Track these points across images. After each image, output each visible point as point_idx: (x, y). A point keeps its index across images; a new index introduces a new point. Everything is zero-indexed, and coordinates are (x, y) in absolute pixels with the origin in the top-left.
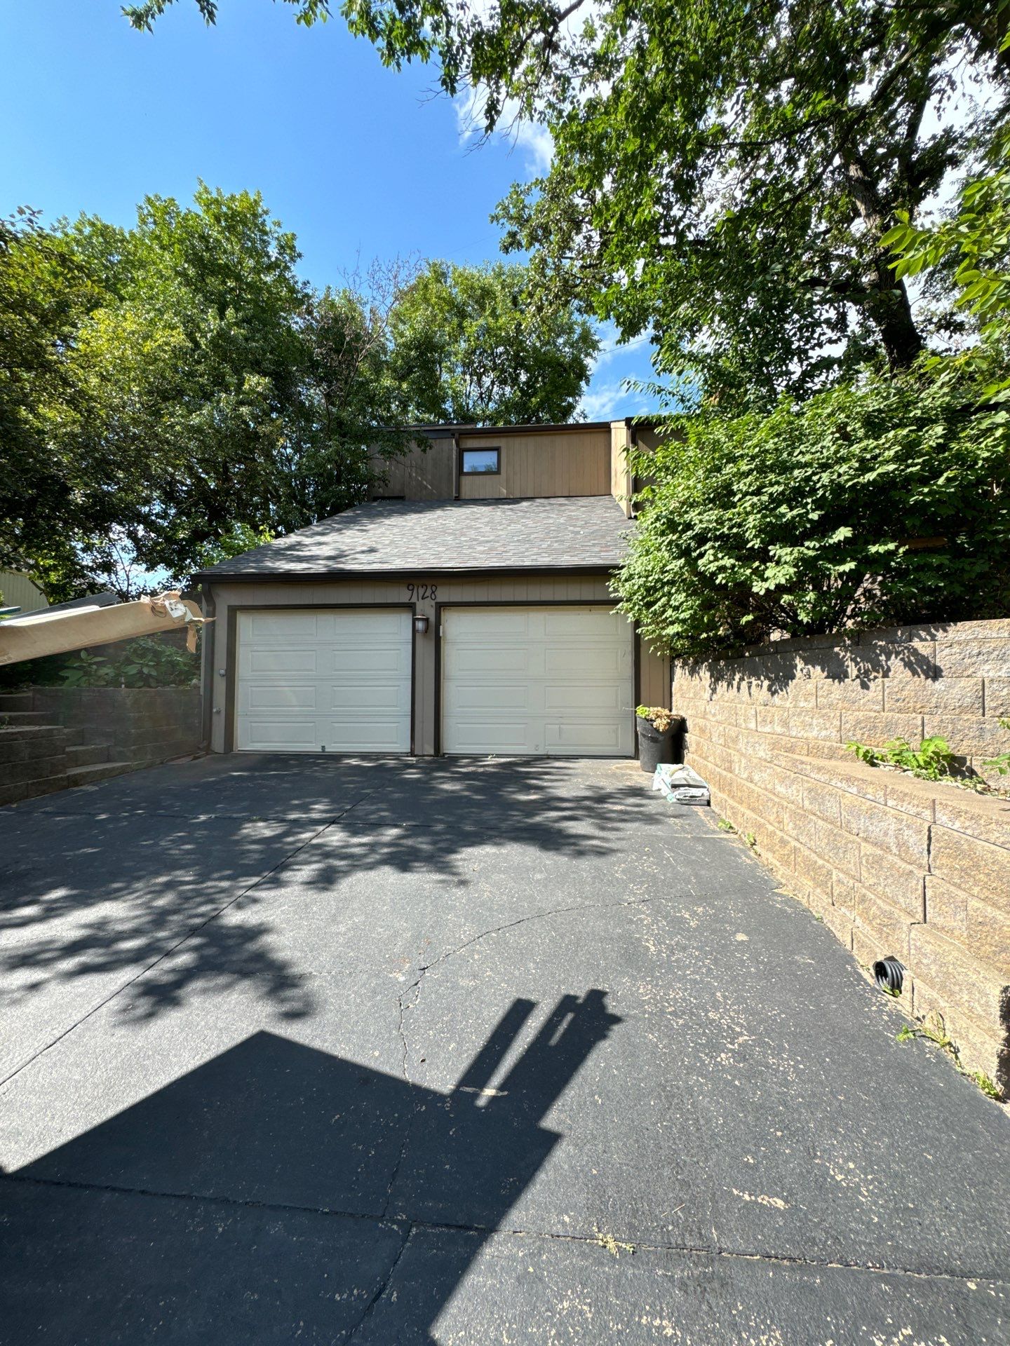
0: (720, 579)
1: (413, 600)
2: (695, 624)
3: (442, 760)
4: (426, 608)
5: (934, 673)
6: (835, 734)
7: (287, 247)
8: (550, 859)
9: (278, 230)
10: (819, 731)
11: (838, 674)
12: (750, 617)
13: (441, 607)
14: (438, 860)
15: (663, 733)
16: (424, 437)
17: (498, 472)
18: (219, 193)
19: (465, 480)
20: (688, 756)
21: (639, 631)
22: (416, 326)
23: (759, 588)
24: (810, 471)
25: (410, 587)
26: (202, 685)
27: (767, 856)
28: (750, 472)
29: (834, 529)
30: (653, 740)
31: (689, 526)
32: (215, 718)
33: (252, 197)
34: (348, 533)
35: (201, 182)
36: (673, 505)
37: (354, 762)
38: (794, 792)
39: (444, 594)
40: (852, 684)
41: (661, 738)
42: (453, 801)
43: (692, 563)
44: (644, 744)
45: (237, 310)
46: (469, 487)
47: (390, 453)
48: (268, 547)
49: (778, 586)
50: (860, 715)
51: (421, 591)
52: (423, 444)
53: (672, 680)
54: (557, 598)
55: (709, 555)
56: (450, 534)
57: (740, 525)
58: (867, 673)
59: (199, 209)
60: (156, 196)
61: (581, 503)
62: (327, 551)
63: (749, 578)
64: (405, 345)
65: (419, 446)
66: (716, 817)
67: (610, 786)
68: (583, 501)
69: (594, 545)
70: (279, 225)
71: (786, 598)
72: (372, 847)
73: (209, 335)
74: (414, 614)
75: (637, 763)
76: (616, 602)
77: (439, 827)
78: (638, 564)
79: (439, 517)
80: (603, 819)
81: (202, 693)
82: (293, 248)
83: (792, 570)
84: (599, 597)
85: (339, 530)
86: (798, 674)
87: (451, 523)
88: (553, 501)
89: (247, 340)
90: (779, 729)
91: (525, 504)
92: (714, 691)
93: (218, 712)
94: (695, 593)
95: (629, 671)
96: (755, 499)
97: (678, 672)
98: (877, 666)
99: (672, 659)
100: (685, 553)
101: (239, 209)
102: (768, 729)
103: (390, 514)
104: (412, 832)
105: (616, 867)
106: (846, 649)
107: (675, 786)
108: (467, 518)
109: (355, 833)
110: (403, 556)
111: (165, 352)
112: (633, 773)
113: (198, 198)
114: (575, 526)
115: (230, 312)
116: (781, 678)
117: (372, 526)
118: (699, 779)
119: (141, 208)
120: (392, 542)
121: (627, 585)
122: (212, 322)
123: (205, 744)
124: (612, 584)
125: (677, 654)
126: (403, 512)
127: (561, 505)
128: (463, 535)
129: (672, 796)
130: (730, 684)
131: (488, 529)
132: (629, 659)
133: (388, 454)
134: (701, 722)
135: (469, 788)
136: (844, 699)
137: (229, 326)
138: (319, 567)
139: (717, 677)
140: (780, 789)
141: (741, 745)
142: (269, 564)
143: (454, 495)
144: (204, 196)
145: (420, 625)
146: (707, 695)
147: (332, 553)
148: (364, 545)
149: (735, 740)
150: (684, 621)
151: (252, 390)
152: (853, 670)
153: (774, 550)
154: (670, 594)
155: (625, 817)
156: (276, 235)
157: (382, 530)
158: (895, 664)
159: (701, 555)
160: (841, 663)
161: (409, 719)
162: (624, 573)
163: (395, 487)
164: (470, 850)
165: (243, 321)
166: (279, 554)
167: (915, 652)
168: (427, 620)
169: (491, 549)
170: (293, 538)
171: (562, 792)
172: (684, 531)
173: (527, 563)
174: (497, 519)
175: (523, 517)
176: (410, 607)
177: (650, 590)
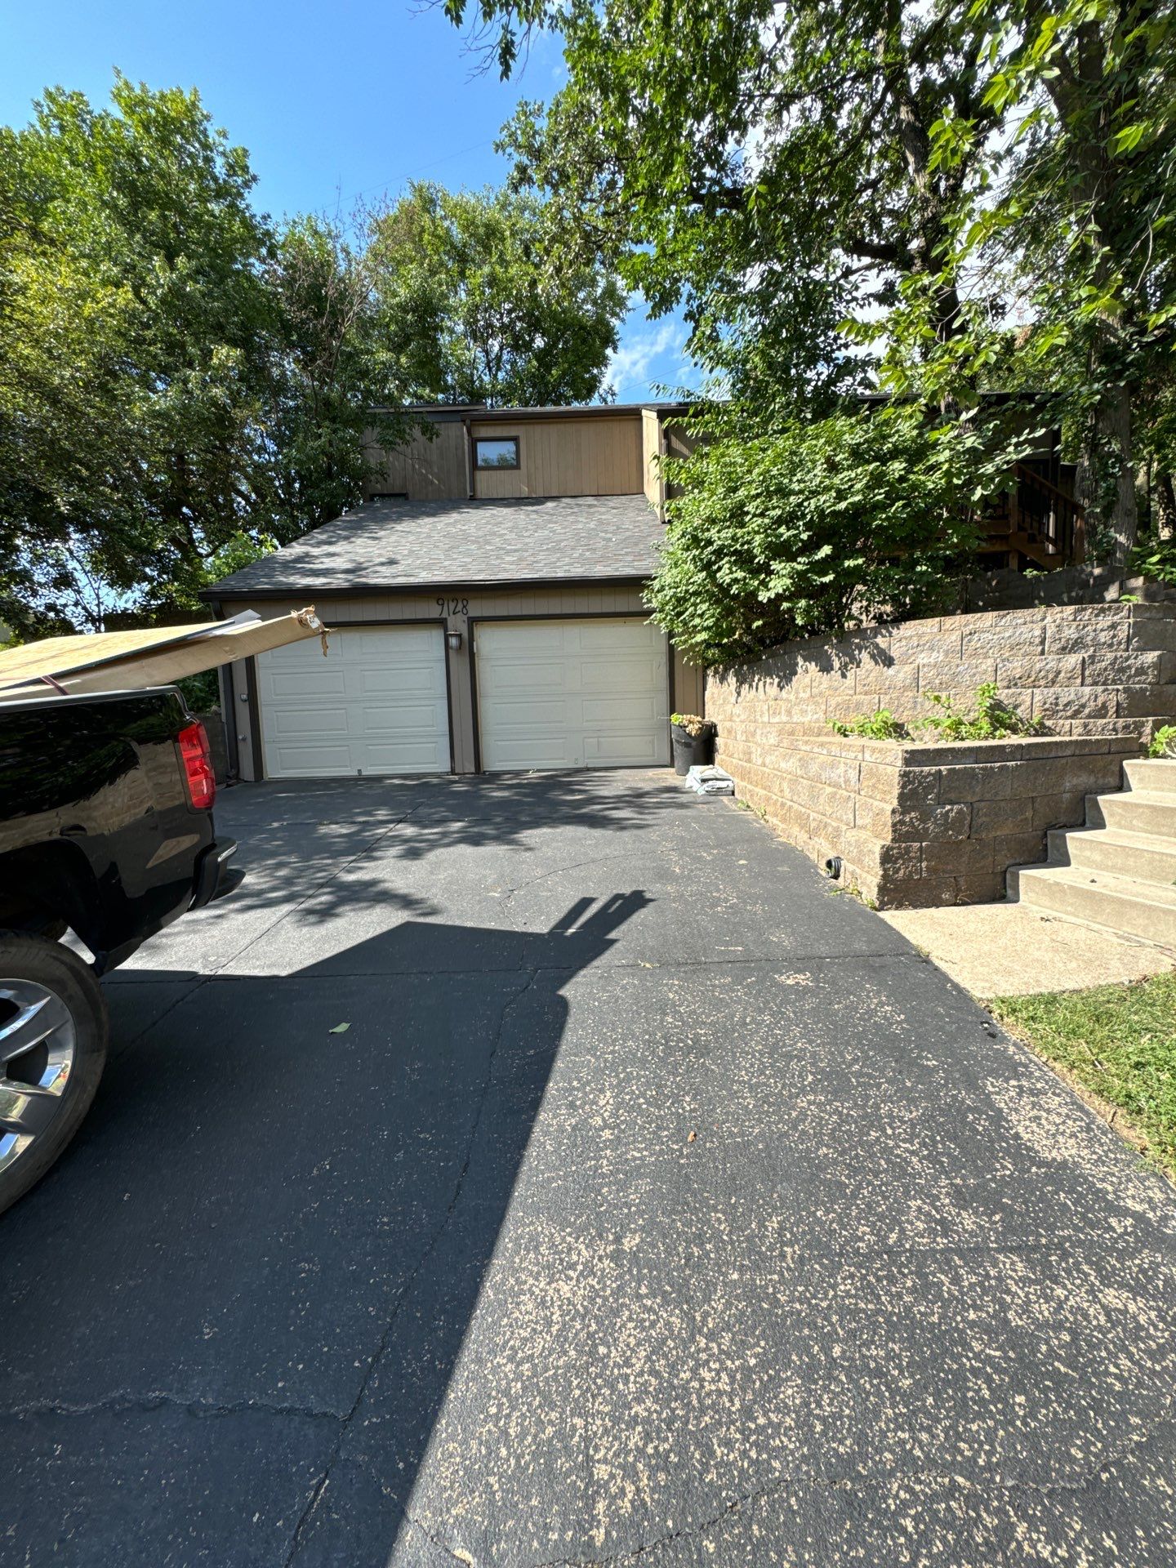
0: (734, 590)
1: (444, 615)
2: (718, 631)
3: (482, 776)
4: (457, 623)
5: (889, 662)
6: (821, 715)
7: (238, 166)
8: (597, 833)
9: (224, 142)
10: (811, 716)
11: (826, 668)
12: (760, 623)
13: (473, 622)
14: (504, 836)
15: (694, 738)
16: (429, 420)
17: (517, 467)
18: (144, 90)
19: (481, 476)
20: (718, 758)
21: (673, 641)
22: (412, 282)
23: (763, 597)
24: (802, 497)
25: (440, 601)
26: (223, 711)
27: (773, 821)
28: (758, 495)
29: (819, 547)
30: (687, 745)
31: (710, 542)
32: (241, 746)
33: (188, 97)
34: (359, 541)
35: (118, 73)
36: (697, 522)
37: (397, 781)
38: (791, 765)
39: (477, 608)
40: (836, 674)
41: (694, 743)
42: (503, 804)
43: (712, 576)
44: (678, 749)
45: (189, 257)
46: (486, 483)
47: (391, 443)
48: (271, 559)
49: (777, 595)
50: (839, 699)
51: (452, 606)
52: (429, 431)
53: (704, 689)
54: (592, 610)
55: (725, 569)
56: (473, 542)
57: (748, 542)
58: (846, 665)
59: (117, 112)
60: (58, 89)
61: (611, 504)
62: (340, 563)
63: (757, 589)
64: (399, 306)
65: (423, 433)
66: (736, 801)
67: (647, 787)
68: (615, 501)
69: (627, 554)
70: (225, 136)
71: (785, 605)
72: (444, 834)
73: (159, 292)
74: (446, 630)
75: (672, 770)
76: (649, 613)
77: (498, 820)
78: (668, 577)
79: (456, 521)
80: (641, 808)
81: (224, 719)
82: (245, 169)
83: (789, 581)
84: (633, 609)
85: (346, 538)
86: (799, 670)
87: (471, 529)
88: (580, 501)
89: (204, 295)
90: (784, 718)
91: (550, 505)
92: (739, 694)
93: (244, 739)
94: (716, 602)
95: (664, 683)
96: (760, 521)
97: (710, 680)
98: (853, 659)
99: (706, 668)
100: (707, 566)
101: (173, 114)
102: (776, 720)
103: (399, 518)
104: (476, 823)
105: (653, 835)
106: (832, 646)
107: (704, 781)
108: (488, 523)
109: (425, 827)
110: (428, 568)
111: (111, 316)
112: (669, 777)
113: (117, 96)
114: (606, 532)
115: (181, 261)
116: (787, 675)
117: (382, 533)
118: (725, 775)
119: (38, 104)
120: (411, 552)
121: (660, 596)
122: (160, 274)
123: (234, 772)
124: (645, 595)
125: (708, 664)
126: (414, 516)
127: (590, 506)
128: (488, 543)
129: (701, 790)
130: (751, 686)
131: (513, 536)
132: (664, 671)
133: (387, 444)
134: (728, 724)
135: (517, 794)
136: (830, 688)
137: (183, 280)
138: (339, 582)
139: (741, 681)
140: (783, 765)
141: (758, 737)
142: (282, 579)
143: (469, 493)
144: (125, 93)
145: (453, 641)
146: (733, 700)
147: (349, 566)
148: (380, 555)
149: (753, 734)
150: (708, 629)
151: (222, 365)
152: (836, 664)
153: (775, 565)
154: (695, 605)
155: (661, 805)
156: (221, 149)
157: (393, 538)
158: (865, 656)
159: (720, 569)
160: (829, 658)
161: (447, 739)
162: (656, 584)
163: (395, 483)
164: (529, 832)
165: (198, 272)
166: (288, 566)
167: (877, 646)
168: (460, 636)
169: (521, 559)
170: (297, 549)
171: (604, 792)
172: (706, 547)
173: (560, 574)
174: (522, 524)
175: (550, 522)
176: (441, 623)
177: (681, 600)
